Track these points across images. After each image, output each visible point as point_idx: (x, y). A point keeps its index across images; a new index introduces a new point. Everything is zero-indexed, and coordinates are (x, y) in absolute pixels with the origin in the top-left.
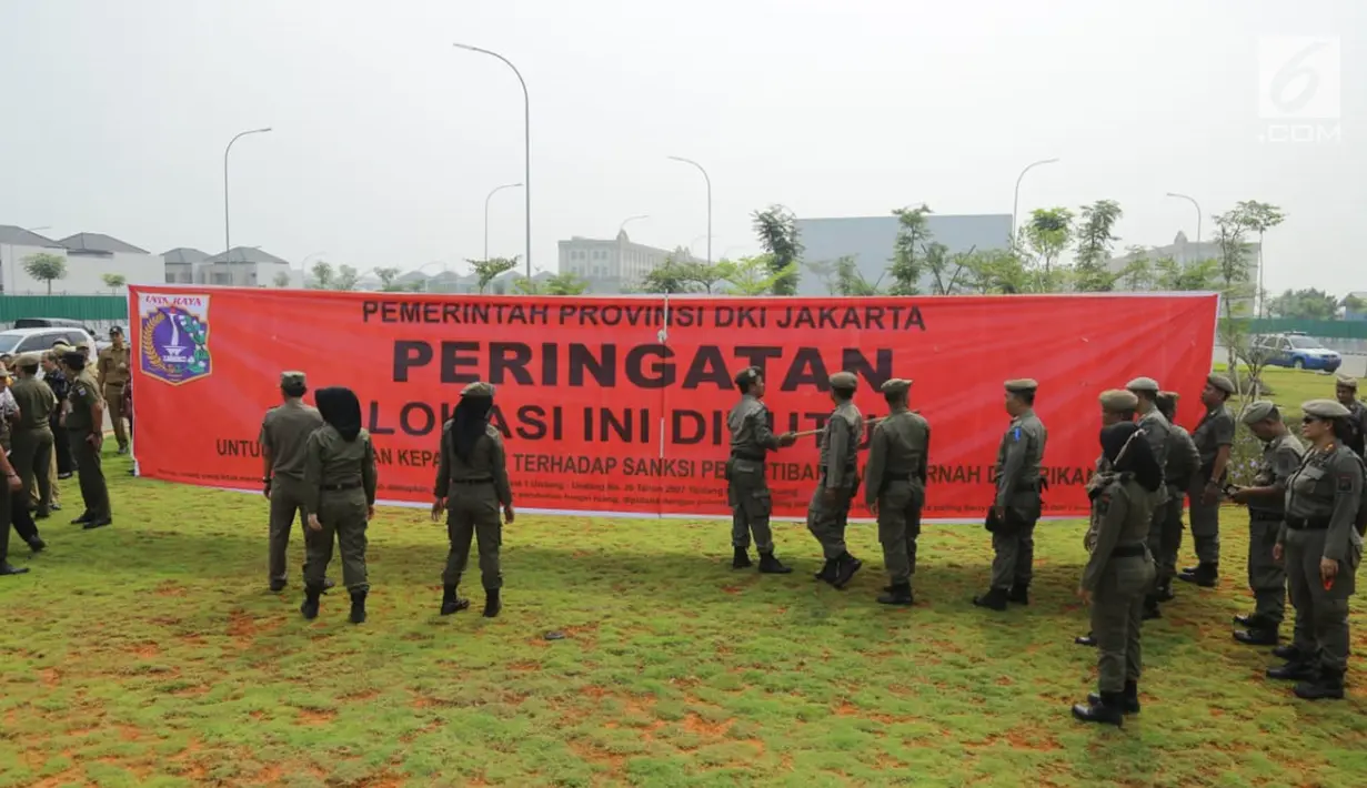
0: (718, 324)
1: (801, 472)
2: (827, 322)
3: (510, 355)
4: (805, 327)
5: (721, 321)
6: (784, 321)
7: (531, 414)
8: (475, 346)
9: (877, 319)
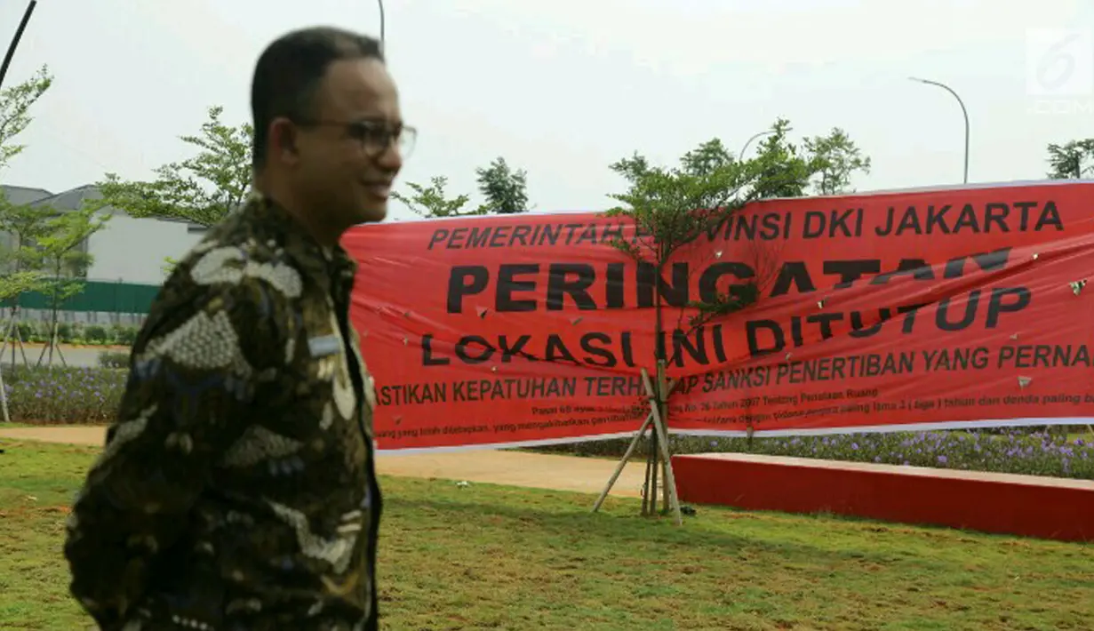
0: (806, 235)
1: (882, 364)
2: (936, 226)
3: (570, 278)
4: (909, 233)
5: (811, 231)
6: (883, 229)
7: (594, 343)
8: (534, 269)
9: (999, 219)
